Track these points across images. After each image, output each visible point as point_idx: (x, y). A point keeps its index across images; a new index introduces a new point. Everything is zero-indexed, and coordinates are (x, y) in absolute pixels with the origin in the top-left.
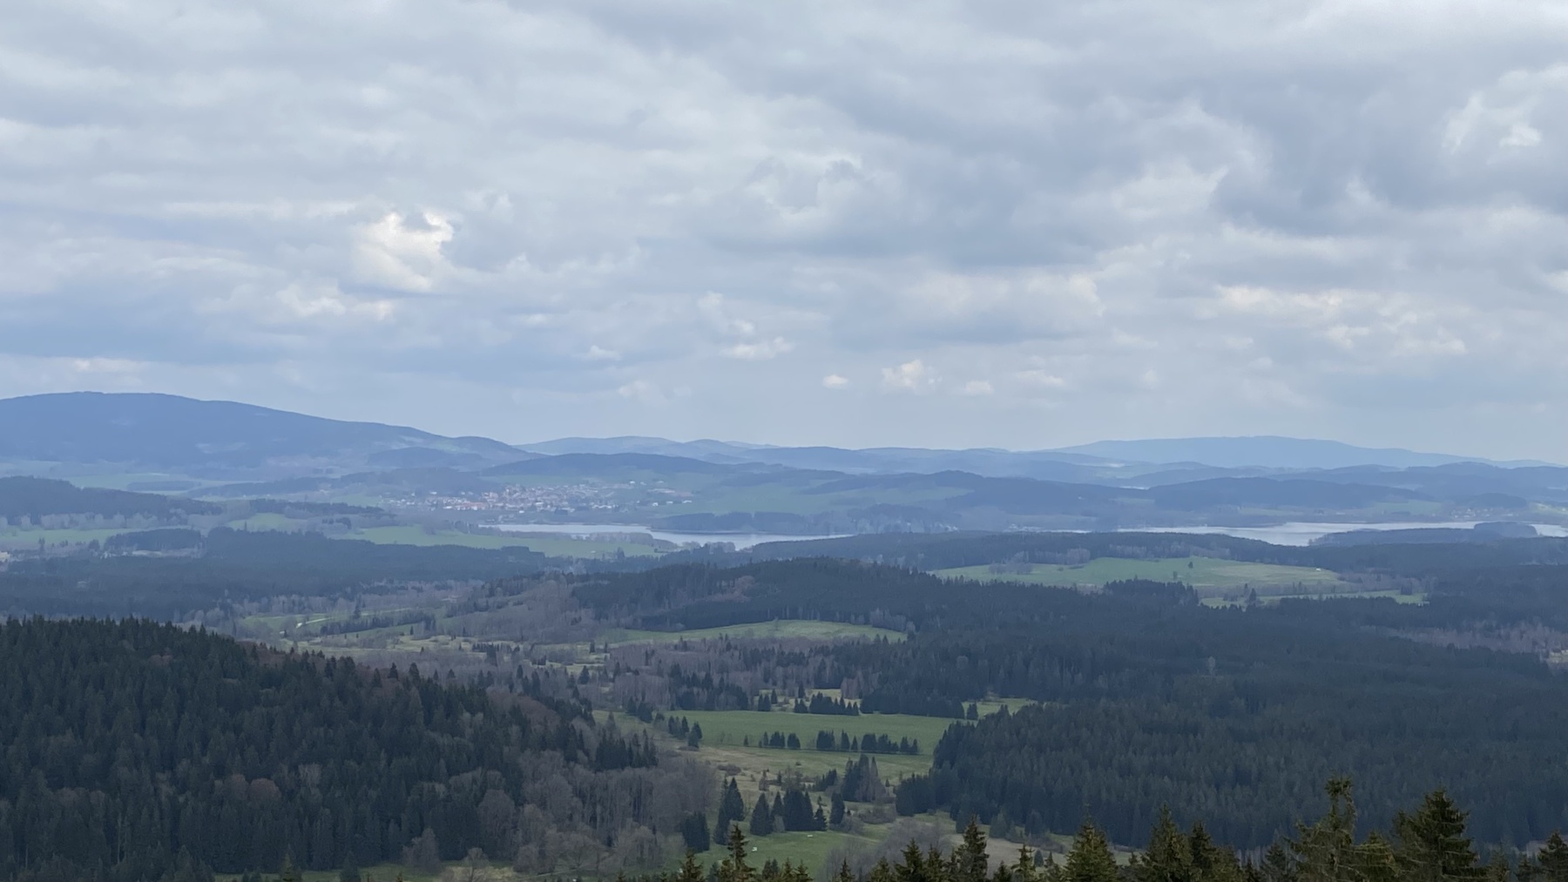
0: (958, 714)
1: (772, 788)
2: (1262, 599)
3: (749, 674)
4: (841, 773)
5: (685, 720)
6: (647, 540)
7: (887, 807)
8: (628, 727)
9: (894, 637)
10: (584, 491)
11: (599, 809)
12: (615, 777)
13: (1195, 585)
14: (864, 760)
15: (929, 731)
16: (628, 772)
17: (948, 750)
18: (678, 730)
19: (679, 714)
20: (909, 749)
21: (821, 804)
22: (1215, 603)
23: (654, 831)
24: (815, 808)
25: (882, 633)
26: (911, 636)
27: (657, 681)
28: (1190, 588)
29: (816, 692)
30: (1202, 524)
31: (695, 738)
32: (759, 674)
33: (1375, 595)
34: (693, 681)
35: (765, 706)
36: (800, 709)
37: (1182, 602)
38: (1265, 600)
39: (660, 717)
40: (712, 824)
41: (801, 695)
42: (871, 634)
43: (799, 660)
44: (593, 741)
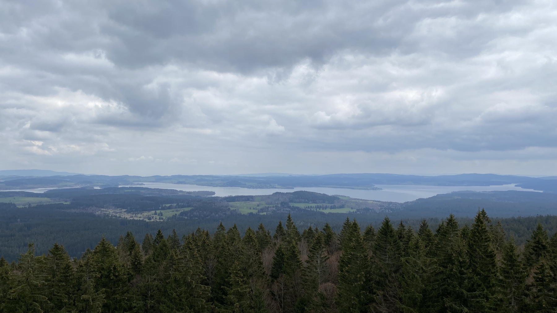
2: (32, 205)
13: (15, 203)
30: (18, 189)
33: (59, 203)
37: (12, 207)
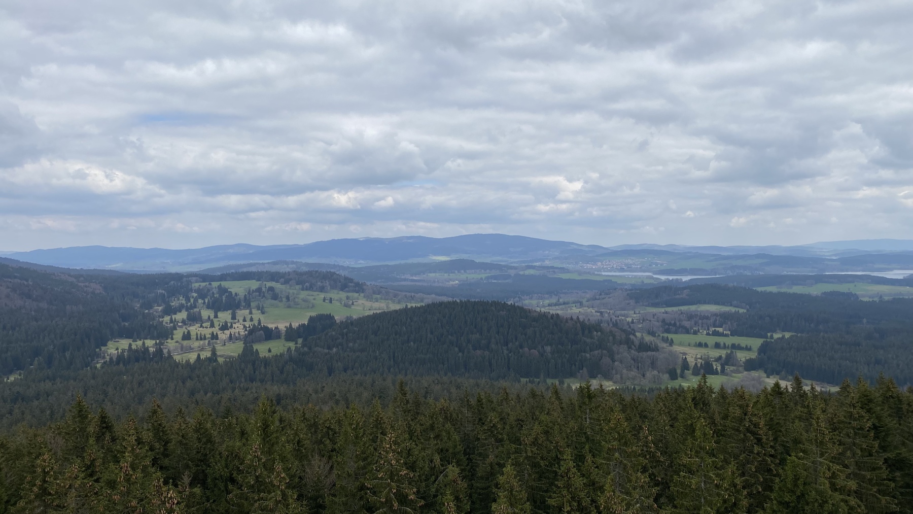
0: (767, 337)
1: (699, 360)
2: (885, 298)
3: (689, 322)
4: (724, 356)
5: (667, 337)
6: (652, 278)
7: (741, 369)
8: (648, 339)
9: (741, 311)
10: (630, 261)
11: (640, 365)
12: (644, 354)
13: (857, 293)
14: (732, 352)
15: (756, 343)
16: (649, 353)
17: (763, 349)
18: (665, 340)
19: (666, 335)
20: (748, 349)
21: (717, 366)
22: (866, 299)
23: (659, 373)
24: (715, 367)
25: (737, 309)
26: (748, 310)
27: (657, 324)
28: (855, 294)
29: (714, 329)
30: (859, 271)
31: (671, 343)
32: (693, 323)
34: (670, 324)
35: (695, 333)
36: (708, 334)
37: (852, 299)
38: (886, 298)
39: (659, 336)
40: (679, 371)
41: (708, 329)
42: (733, 310)
43: (707, 318)
44: (637, 342)
